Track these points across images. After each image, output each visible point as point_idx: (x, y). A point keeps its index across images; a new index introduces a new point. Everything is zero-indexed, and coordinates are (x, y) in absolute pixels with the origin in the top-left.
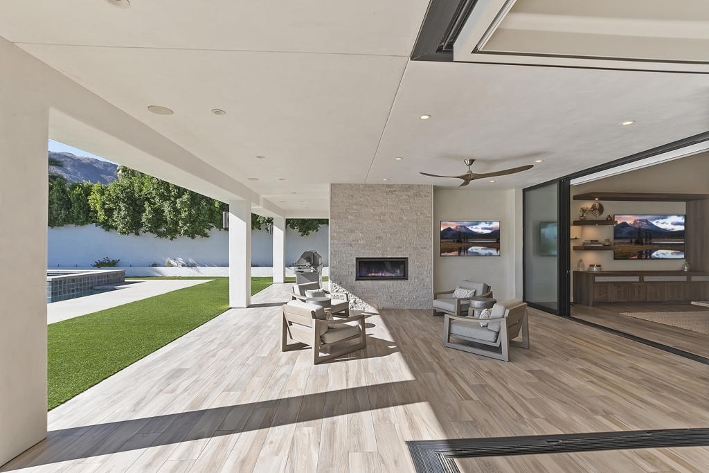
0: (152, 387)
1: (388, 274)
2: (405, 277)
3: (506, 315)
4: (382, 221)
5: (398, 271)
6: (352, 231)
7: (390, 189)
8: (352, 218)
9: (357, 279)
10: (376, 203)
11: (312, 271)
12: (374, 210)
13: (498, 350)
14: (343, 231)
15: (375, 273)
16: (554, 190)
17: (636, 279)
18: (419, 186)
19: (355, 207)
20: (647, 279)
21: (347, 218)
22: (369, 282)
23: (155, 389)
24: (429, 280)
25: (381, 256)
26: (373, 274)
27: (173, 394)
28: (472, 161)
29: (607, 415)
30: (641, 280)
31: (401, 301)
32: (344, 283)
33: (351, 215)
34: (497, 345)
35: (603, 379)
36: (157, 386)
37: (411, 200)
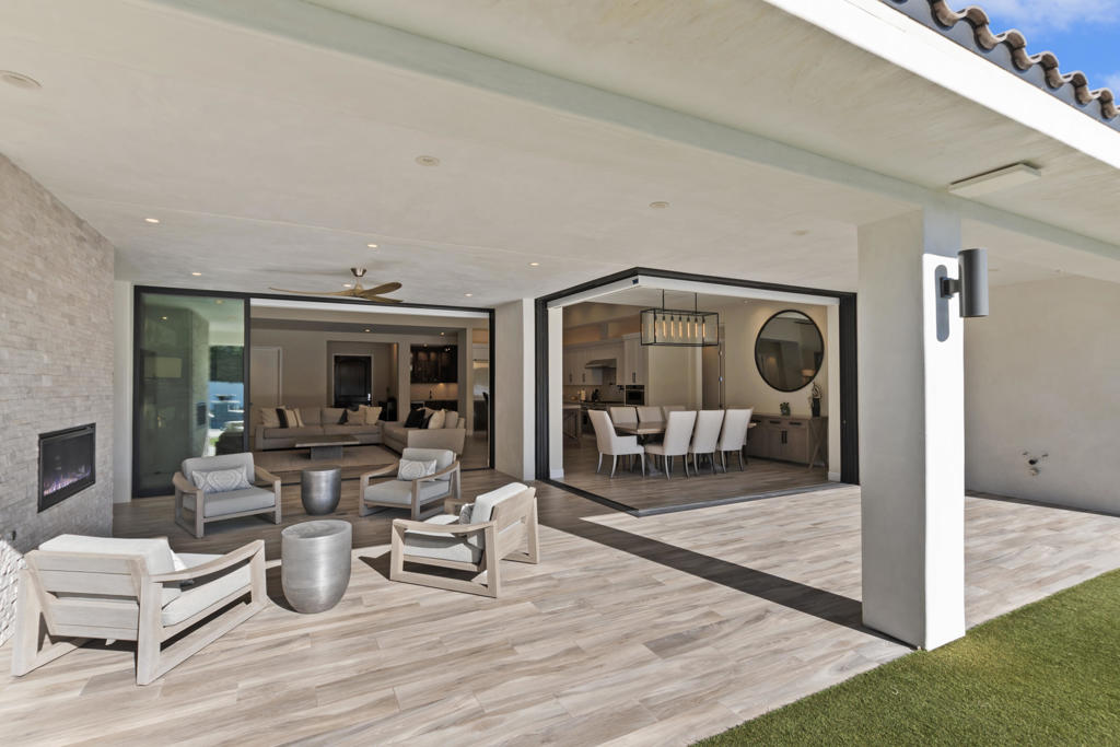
0: (727, 635)
9: (39, 508)
23: (726, 629)
25: (70, 426)
27: (714, 610)
36: (719, 635)
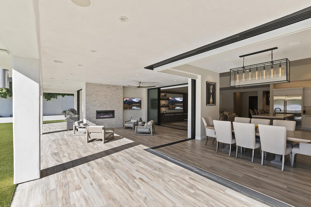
1: (108, 116)
2: (114, 117)
3: (152, 124)
4: (105, 98)
5: (111, 115)
6: (95, 101)
7: (108, 86)
8: (95, 96)
9: (96, 119)
10: (103, 91)
11: (76, 117)
12: (103, 93)
13: (150, 133)
14: (91, 101)
15: (103, 116)
16: (157, 91)
17: (173, 115)
18: (118, 86)
19: (95, 92)
20: (176, 114)
21: (92, 96)
22: (101, 119)
24: (121, 118)
25: (105, 110)
26: (102, 117)
28: (140, 83)
29: (174, 140)
30: (175, 114)
31: (112, 125)
32: (91, 120)
33: (94, 95)
34: (149, 132)
35: (172, 136)
37: (116, 91)
